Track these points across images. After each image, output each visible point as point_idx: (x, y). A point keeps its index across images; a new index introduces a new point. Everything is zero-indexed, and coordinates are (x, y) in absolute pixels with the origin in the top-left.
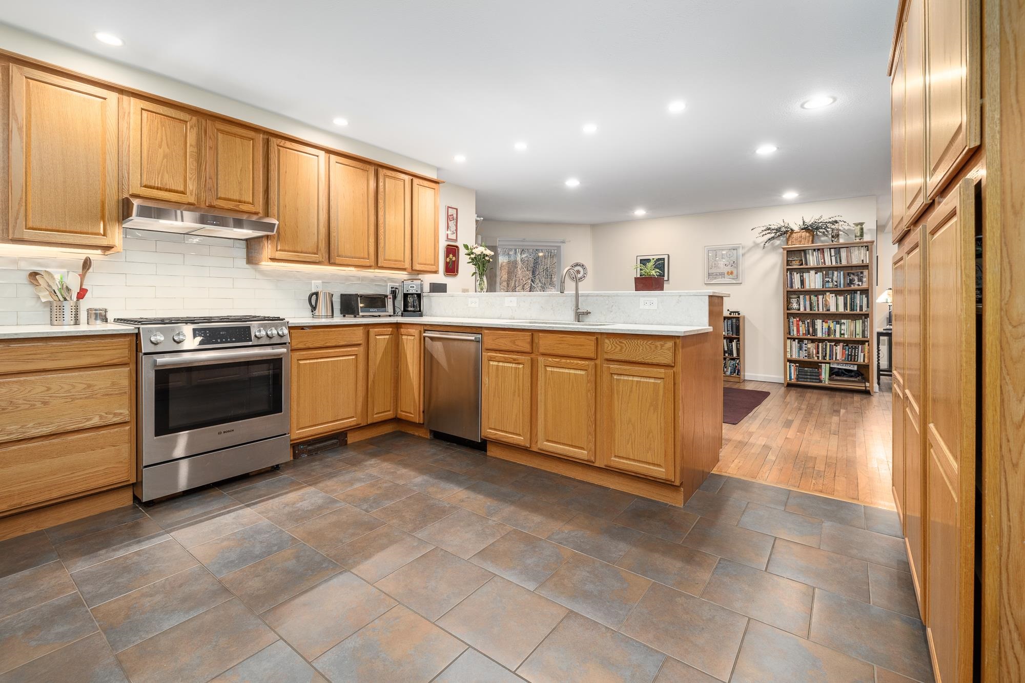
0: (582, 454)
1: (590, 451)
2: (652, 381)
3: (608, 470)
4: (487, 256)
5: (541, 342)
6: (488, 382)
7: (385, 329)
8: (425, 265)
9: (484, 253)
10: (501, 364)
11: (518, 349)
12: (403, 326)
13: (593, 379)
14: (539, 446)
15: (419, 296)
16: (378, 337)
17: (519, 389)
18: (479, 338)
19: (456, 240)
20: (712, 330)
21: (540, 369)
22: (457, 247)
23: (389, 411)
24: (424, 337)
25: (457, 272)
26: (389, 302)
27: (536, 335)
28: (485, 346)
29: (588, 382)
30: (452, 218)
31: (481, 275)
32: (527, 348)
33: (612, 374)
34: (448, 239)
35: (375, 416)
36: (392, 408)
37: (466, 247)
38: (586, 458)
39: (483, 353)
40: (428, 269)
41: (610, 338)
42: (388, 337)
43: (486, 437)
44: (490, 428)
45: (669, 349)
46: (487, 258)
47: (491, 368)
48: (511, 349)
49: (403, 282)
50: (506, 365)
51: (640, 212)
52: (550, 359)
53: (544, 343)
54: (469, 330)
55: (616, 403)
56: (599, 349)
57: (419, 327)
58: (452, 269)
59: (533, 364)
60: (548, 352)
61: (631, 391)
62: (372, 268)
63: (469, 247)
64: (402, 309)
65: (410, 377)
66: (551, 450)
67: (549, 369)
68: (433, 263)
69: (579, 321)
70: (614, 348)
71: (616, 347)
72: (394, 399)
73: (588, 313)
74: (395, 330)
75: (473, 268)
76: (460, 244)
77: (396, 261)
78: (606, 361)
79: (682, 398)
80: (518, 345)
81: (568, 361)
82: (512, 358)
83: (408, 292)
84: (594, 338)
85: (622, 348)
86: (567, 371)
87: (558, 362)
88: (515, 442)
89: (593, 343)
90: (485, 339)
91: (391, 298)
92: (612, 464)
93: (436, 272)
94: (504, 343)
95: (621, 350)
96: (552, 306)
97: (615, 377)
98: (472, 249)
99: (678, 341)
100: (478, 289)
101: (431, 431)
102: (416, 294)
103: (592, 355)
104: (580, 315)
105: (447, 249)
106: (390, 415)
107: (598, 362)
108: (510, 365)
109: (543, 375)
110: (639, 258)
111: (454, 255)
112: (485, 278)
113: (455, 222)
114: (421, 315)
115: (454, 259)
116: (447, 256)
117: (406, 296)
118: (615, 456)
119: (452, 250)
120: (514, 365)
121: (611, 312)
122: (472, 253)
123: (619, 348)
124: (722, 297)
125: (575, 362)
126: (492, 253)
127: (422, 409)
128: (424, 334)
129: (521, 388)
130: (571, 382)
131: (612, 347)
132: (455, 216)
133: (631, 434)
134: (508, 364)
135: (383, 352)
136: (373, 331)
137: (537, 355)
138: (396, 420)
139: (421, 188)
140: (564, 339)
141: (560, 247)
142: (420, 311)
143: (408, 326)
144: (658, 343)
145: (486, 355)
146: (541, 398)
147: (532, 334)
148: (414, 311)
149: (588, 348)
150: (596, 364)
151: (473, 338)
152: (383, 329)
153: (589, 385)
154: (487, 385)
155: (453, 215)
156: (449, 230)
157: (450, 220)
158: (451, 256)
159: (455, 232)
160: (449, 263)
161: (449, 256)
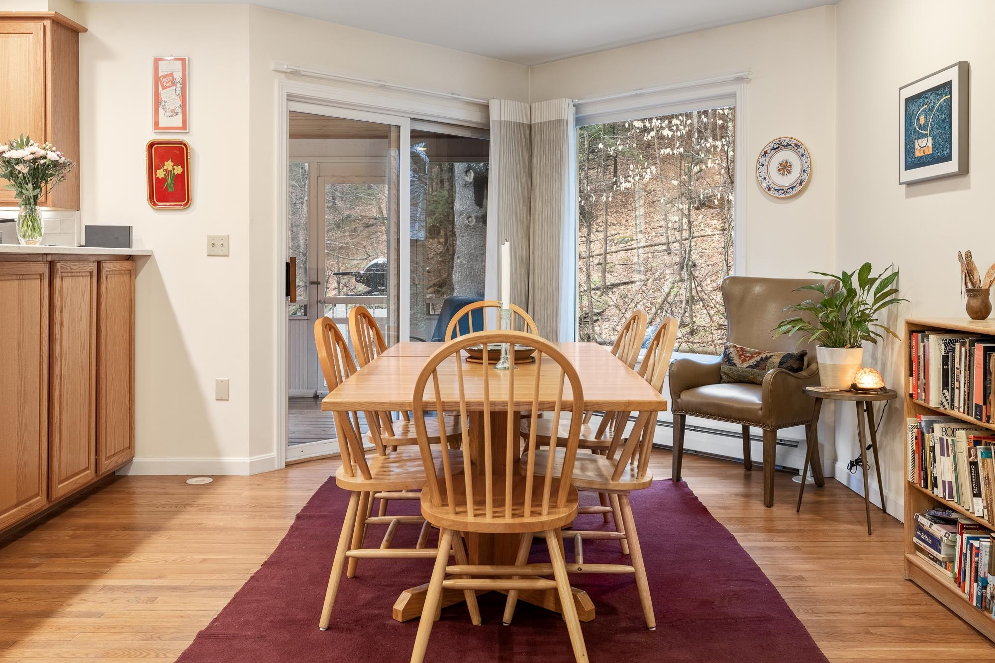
19: (184, 129)
22: (185, 144)
25: (189, 197)
30: (171, 79)
34: (156, 130)
76: (198, 137)
105: (153, 150)
110: (904, 98)
111: (176, 163)
113: (178, 90)
115: (176, 171)
119: (169, 153)
132: (178, 76)
155: (172, 75)
156: (161, 110)
157: (164, 88)
158: (169, 165)
159: (180, 110)
160: (164, 180)
161: (164, 165)
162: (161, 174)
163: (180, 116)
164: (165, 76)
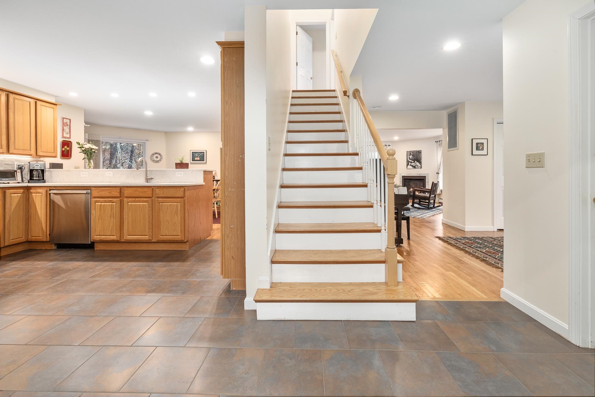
0: (146, 238)
1: (149, 236)
2: (176, 204)
3: (158, 242)
4: (93, 149)
5: (125, 192)
6: (95, 214)
7: (18, 190)
8: (47, 152)
9: (91, 147)
10: (103, 204)
11: (113, 196)
12: (32, 188)
13: (151, 205)
14: (125, 238)
15: (43, 171)
16: (12, 195)
17: (113, 214)
18: (89, 192)
19: (70, 138)
20: (204, 184)
21: (125, 204)
22: (70, 142)
23: (22, 237)
24: (50, 194)
25: (71, 156)
26: (19, 175)
27: (122, 189)
28: (93, 195)
29: (149, 207)
30: (67, 124)
31: (89, 159)
32: (118, 195)
33: (159, 203)
34: (63, 137)
35: (10, 241)
36: (24, 236)
37: (78, 143)
38: (148, 239)
39: (92, 199)
40: (49, 155)
41: (158, 188)
42: (20, 194)
43: (94, 240)
44: (96, 236)
45: (182, 191)
46: (93, 150)
47: (96, 206)
48: (109, 196)
49: (30, 162)
50: (106, 204)
51: (190, 129)
52: (130, 199)
53: (127, 192)
54: (82, 188)
55: (161, 214)
56: (154, 193)
57: (46, 189)
58: (66, 154)
59: (121, 203)
60: (129, 196)
61: (167, 209)
62: (4, 154)
63: (81, 144)
64: (29, 179)
65: (39, 216)
66: (131, 239)
67: (129, 203)
68: (53, 151)
69: (147, 182)
70: (160, 192)
71: (161, 192)
72: (25, 231)
73: (152, 179)
74: (26, 191)
75: (83, 155)
76: (74, 140)
77: (23, 150)
78: (157, 198)
79: (188, 209)
80: (112, 194)
81: (139, 199)
82: (109, 200)
83: (33, 169)
84: (151, 189)
85: (163, 192)
86: (139, 203)
87: (134, 200)
88: (111, 239)
89: (151, 191)
90: (93, 192)
91: (19, 172)
92: (160, 239)
93: (55, 157)
94: (103, 194)
95: (163, 193)
96: (134, 175)
97: (161, 204)
98: (83, 145)
99: (185, 188)
100: (87, 167)
101: (56, 244)
102: (40, 170)
103: (151, 196)
104: (147, 180)
105: (63, 143)
106: (23, 239)
107: (153, 198)
108: (109, 204)
109: (127, 206)
110: (191, 151)
111: (68, 146)
112: (92, 161)
113: (69, 127)
114: (45, 182)
115: (68, 149)
116: (63, 147)
117: (31, 171)
118: (161, 236)
119: (66, 144)
120: (110, 204)
121: (163, 178)
122: (83, 147)
123: (162, 192)
124: (212, 171)
125: (143, 199)
126: (97, 148)
127: (48, 233)
128: (50, 192)
129: (115, 214)
130: (141, 208)
131: (159, 192)
132: (68, 123)
133: (167, 226)
134: (106, 203)
135: (17, 204)
136: (8, 192)
137: (124, 198)
138: (29, 242)
139: (43, 107)
140: (137, 190)
141: (145, 143)
142: (43, 179)
143: (36, 188)
144: (178, 189)
145: (93, 200)
146: (125, 216)
147: (121, 188)
148: (39, 180)
149: (149, 193)
150: (152, 200)
151: (85, 192)
152: (16, 190)
153: (149, 208)
154: (94, 215)
155: (67, 123)
156: (64, 131)
157: (65, 126)
158: (66, 147)
159: (69, 133)
160: (64, 151)
161: (64, 147)
162: (63, 149)
163: (69, 134)
164: (65, 123)
